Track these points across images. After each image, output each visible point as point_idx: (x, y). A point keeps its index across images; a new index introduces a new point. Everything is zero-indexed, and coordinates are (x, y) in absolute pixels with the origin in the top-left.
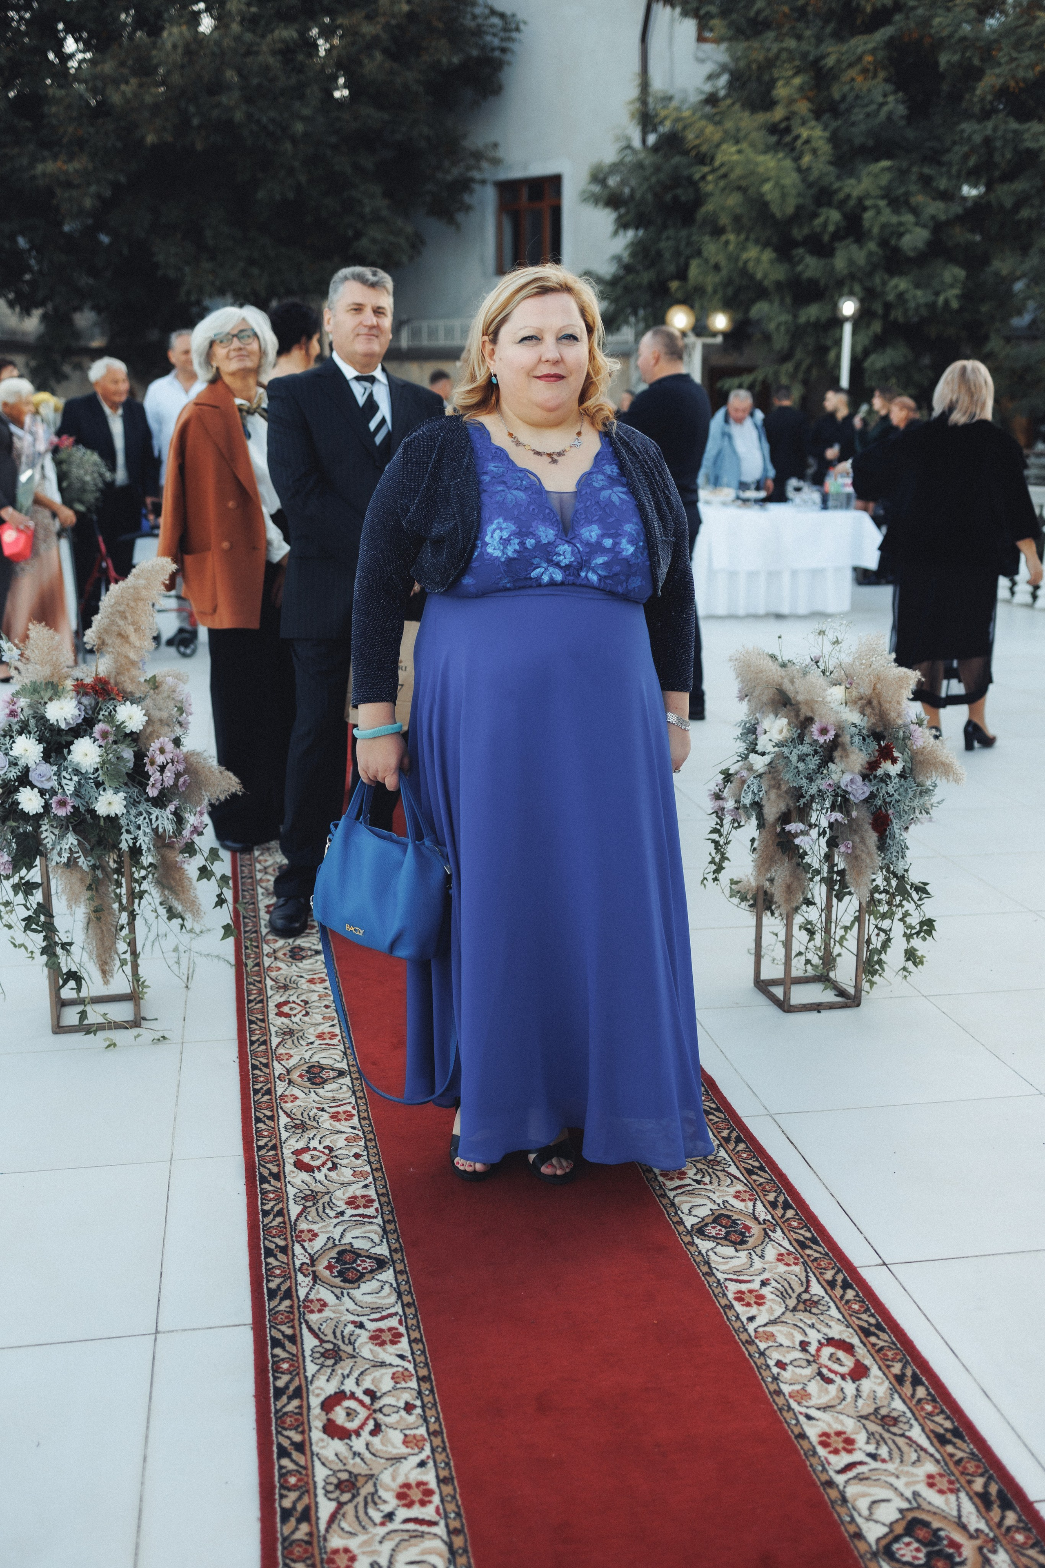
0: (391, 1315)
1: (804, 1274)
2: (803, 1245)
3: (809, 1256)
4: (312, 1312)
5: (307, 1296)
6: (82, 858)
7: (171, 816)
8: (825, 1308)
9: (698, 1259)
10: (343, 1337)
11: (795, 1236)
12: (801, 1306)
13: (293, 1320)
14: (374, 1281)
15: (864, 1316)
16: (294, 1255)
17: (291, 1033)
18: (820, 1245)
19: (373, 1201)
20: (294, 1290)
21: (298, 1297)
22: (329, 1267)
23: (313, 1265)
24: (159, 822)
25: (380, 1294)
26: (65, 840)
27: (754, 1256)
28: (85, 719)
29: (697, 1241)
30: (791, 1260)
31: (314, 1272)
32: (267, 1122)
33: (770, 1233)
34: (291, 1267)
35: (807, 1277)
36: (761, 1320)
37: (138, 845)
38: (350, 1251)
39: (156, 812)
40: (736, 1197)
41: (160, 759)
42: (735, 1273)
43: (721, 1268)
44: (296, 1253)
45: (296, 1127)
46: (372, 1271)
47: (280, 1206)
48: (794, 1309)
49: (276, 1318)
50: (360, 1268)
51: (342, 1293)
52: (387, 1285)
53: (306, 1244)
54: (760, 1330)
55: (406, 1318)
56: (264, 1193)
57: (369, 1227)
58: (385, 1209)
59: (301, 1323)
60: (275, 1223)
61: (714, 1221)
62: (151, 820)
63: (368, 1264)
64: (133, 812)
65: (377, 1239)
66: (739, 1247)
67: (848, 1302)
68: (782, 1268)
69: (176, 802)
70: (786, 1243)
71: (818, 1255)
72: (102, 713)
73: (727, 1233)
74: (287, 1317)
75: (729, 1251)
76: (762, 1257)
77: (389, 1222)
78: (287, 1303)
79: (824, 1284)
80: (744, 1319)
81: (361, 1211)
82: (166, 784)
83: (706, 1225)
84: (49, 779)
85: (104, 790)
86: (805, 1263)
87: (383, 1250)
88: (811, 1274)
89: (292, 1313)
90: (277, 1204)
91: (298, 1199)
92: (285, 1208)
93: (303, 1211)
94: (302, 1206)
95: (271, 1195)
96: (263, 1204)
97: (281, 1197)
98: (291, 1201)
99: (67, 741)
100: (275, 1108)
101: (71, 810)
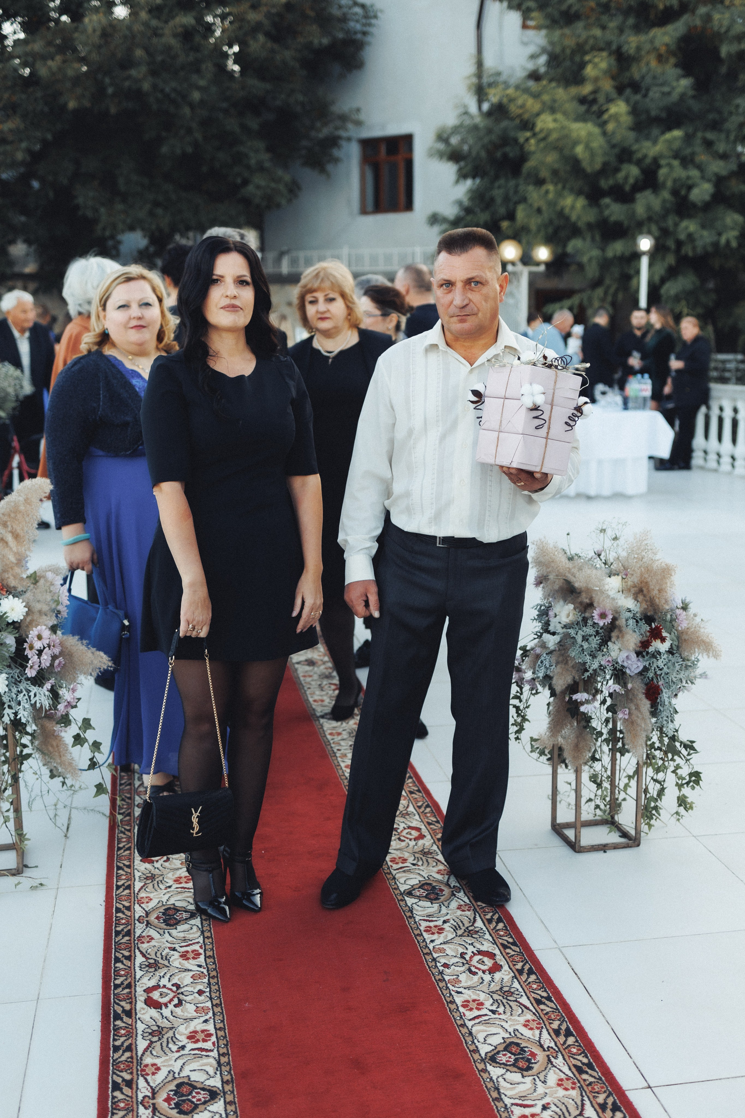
2: (579, 1070)
3: (585, 1080)
9: (489, 1085)
11: (574, 1061)
16: (137, 1088)
17: (153, 877)
18: (595, 1070)
19: (210, 1035)
22: (168, 1100)
23: (153, 1097)
24: (37, 698)
27: (537, 1082)
29: (489, 1068)
30: (569, 1084)
31: (153, 1104)
32: (125, 962)
33: (552, 1059)
34: (134, 1100)
38: (187, 1084)
39: (34, 689)
40: (525, 1026)
41: (38, 645)
43: (508, 1093)
44: (140, 1086)
45: (149, 966)
47: (130, 1041)
50: (195, 1100)
53: (149, 1078)
56: (116, 1029)
57: (206, 1060)
58: (221, 1042)
60: (123, 1058)
61: (505, 1049)
62: (29, 697)
63: (202, 1096)
64: (14, 690)
65: (211, 1072)
66: (524, 1073)
69: (52, 681)
70: (565, 1070)
71: (591, 1080)
73: (516, 1060)
75: (515, 1077)
76: (544, 1082)
77: (223, 1055)
81: (200, 1044)
83: (498, 1053)
86: (580, 1087)
87: (216, 1082)
90: (128, 1039)
91: (145, 1035)
92: (134, 1043)
93: (149, 1046)
94: (148, 1042)
95: (123, 1032)
96: (115, 1040)
97: (131, 1033)
98: (140, 1037)
100: (133, 948)
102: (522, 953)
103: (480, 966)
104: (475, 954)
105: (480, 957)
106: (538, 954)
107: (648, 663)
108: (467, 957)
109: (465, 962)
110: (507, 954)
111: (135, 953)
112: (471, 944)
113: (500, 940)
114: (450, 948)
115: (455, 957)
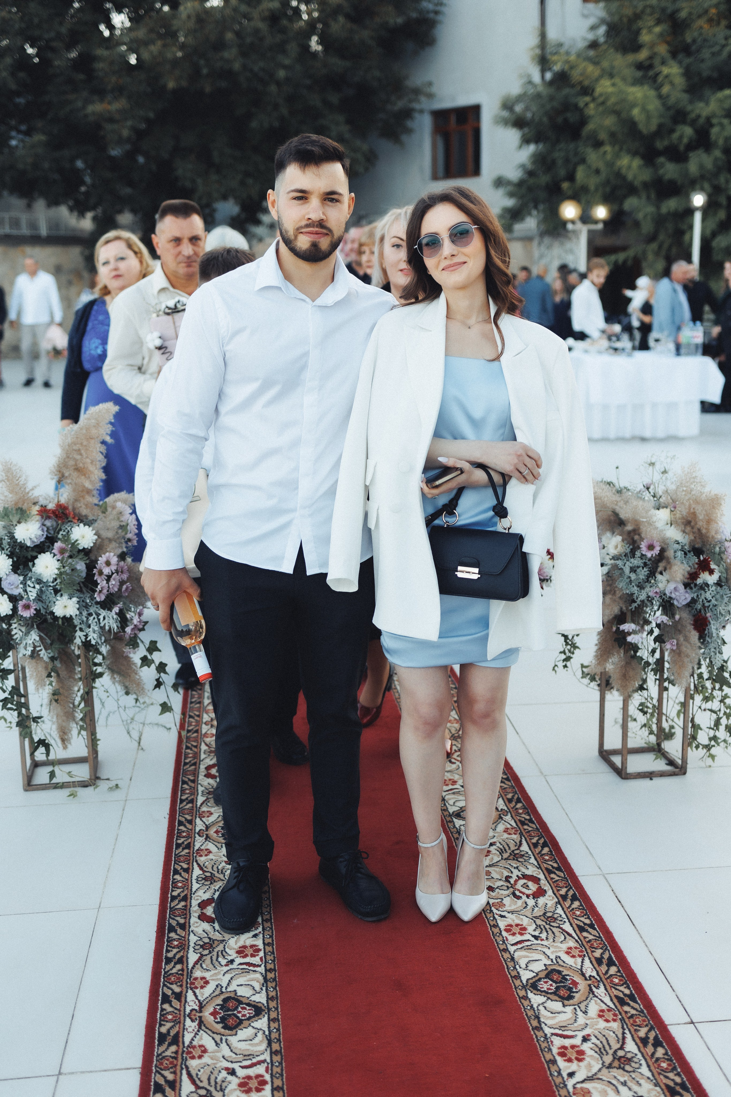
0: (259, 1063)
1: (621, 1030)
2: (622, 1002)
3: (626, 1012)
4: (193, 1058)
5: (191, 1042)
6: (44, 651)
7: (115, 617)
8: (637, 1066)
9: (530, 1013)
10: (216, 1083)
11: (616, 993)
12: (616, 1064)
13: (175, 1066)
14: (250, 1028)
15: (671, 1075)
16: (186, 1001)
18: (636, 1002)
19: (259, 950)
20: (181, 1035)
21: (183, 1043)
22: (214, 1014)
23: (201, 1011)
24: (106, 621)
25: (254, 1042)
26: (30, 637)
27: (579, 1012)
28: (47, 538)
29: (530, 995)
30: (610, 1016)
31: (200, 1017)
32: (183, 874)
33: (594, 989)
34: (182, 1013)
35: (624, 1033)
36: (579, 1076)
37: (88, 639)
38: (233, 998)
39: (103, 613)
40: (568, 953)
41: (106, 571)
42: (561, 1028)
43: (549, 1022)
44: (188, 1000)
45: (206, 879)
46: (249, 1019)
47: (181, 954)
48: (610, 1067)
49: (162, 1064)
50: (240, 1015)
51: (221, 1039)
52: (261, 1032)
53: (197, 991)
54: (579, 1086)
55: (272, 1065)
56: (170, 940)
57: (253, 976)
58: (268, 958)
59: (182, 1069)
60: (174, 971)
61: (547, 976)
62: (99, 620)
63: (248, 1012)
64: (85, 613)
65: (257, 987)
66: (566, 1002)
67: (658, 1059)
68: (602, 1024)
69: (120, 605)
70: (607, 1000)
71: (634, 1012)
72: (61, 533)
73: (557, 988)
74: (171, 1063)
75: (556, 1005)
76: (585, 1012)
77: (270, 970)
78: (173, 1048)
79: (638, 1041)
80: (565, 1075)
81: (248, 960)
82: (112, 591)
83: (540, 980)
84: (17, 587)
85: (62, 595)
86: (622, 1020)
87: (261, 998)
88: (627, 1031)
89: (176, 1058)
90: (179, 951)
91: (197, 947)
92: (185, 955)
93: (200, 959)
94: (199, 955)
95: (176, 943)
96: (168, 951)
97: (184, 946)
98: (191, 950)
99: (32, 556)
100: (191, 861)
101: (35, 612)
102: (566, 878)
103: (524, 890)
104: (519, 878)
105: (525, 881)
106: (582, 880)
107: (696, 595)
108: (512, 881)
109: (510, 886)
110: (552, 879)
111: (193, 865)
112: (517, 868)
113: (545, 865)
114: (496, 871)
115: (500, 880)
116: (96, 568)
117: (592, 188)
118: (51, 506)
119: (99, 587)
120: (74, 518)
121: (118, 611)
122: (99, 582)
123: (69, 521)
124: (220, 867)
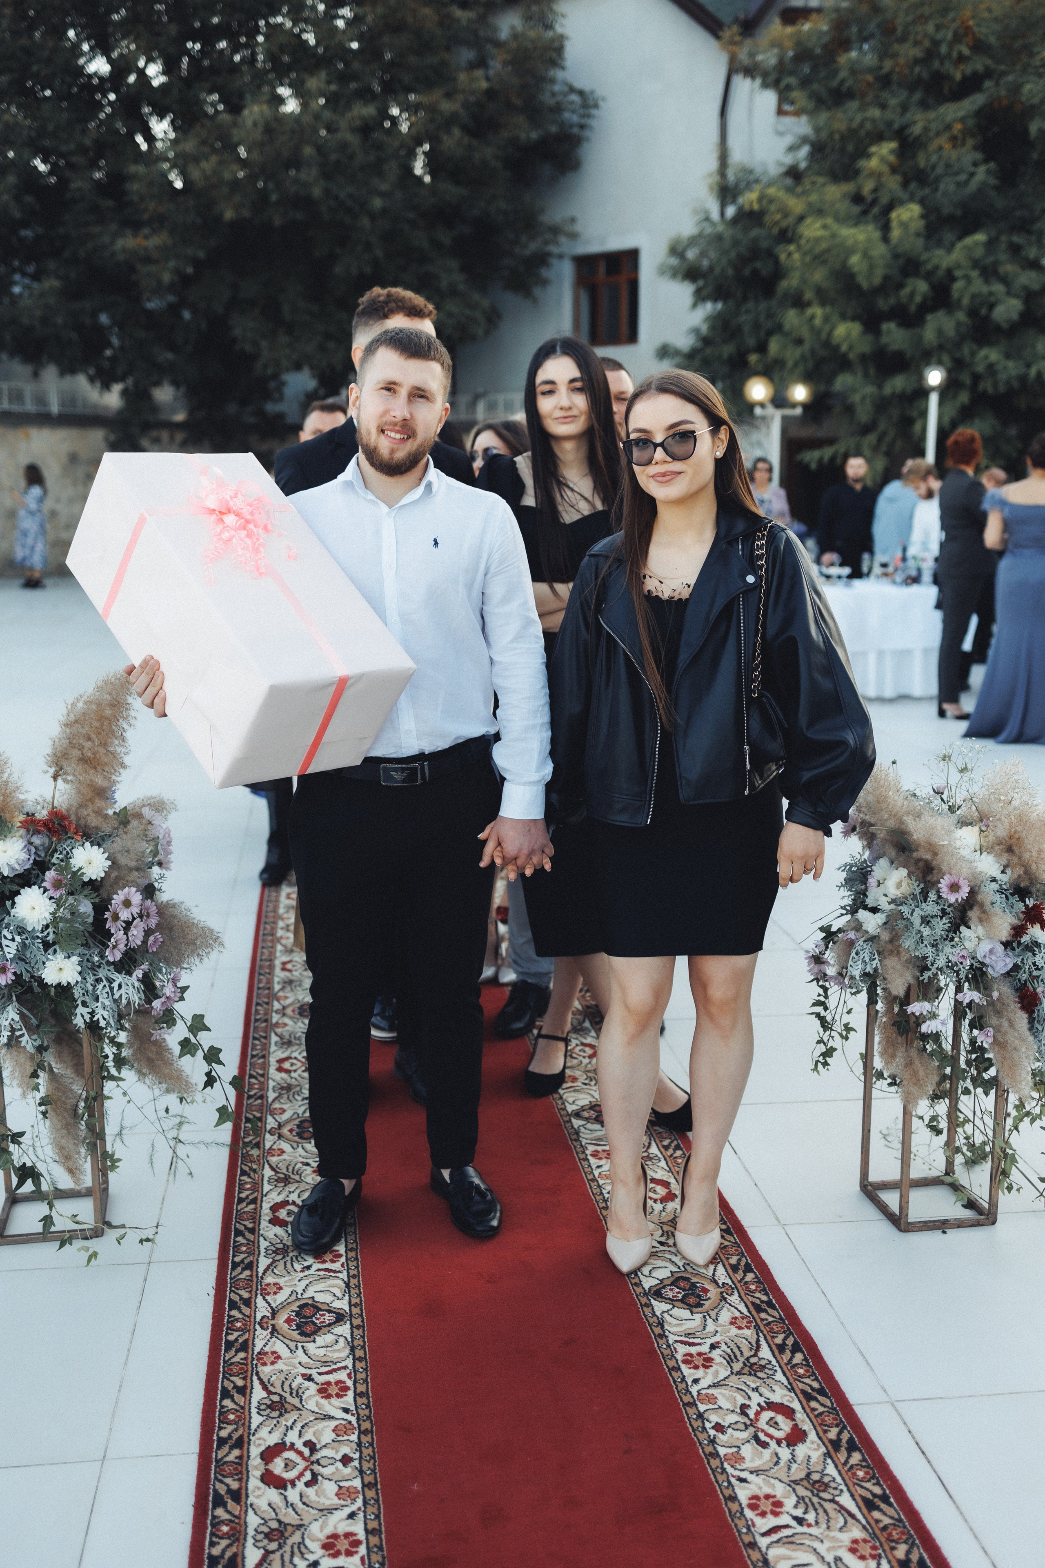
6: (26, 1036)
7: (137, 984)
19: (358, 1544)
24: (123, 991)
26: (5, 1014)
28: (35, 862)
32: (237, 1397)
37: (95, 1019)
39: (119, 978)
40: (852, 1551)
41: (125, 915)
45: (272, 1407)
47: (234, 1549)
56: (216, 1523)
62: (112, 989)
64: (91, 979)
69: (145, 966)
72: (56, 855)
82: (133, 945)
85: (55, 951)
90: (231, 1545)
92: (241, 1552)
94: (263, 1551)
96: (212, 1544)
98: (250, 1542)
99: (10, 891)
100: (249, 1373)
101: (14, 978)
102: (835, 1409)
103: (772, 1431)
104: (762, 1409)
105: (771, 1414)
106: (861, 1413)
107: (1020, 958)
108: (751, 1413)
109: (749, 1422)
110: (813, 1410)
111: (252, 1382)
112: (756, 1389)
113: (801, 1386)
114: (724, 1395)
115: (733, 1411)
116: (108, 910)
117: (790, 364)
118: (42, 814)
119: (112, 940)
120: (76, 833)
121: (140, 976)
122: (113, 931)
123: (69, 838)
124: (294, 1385)
